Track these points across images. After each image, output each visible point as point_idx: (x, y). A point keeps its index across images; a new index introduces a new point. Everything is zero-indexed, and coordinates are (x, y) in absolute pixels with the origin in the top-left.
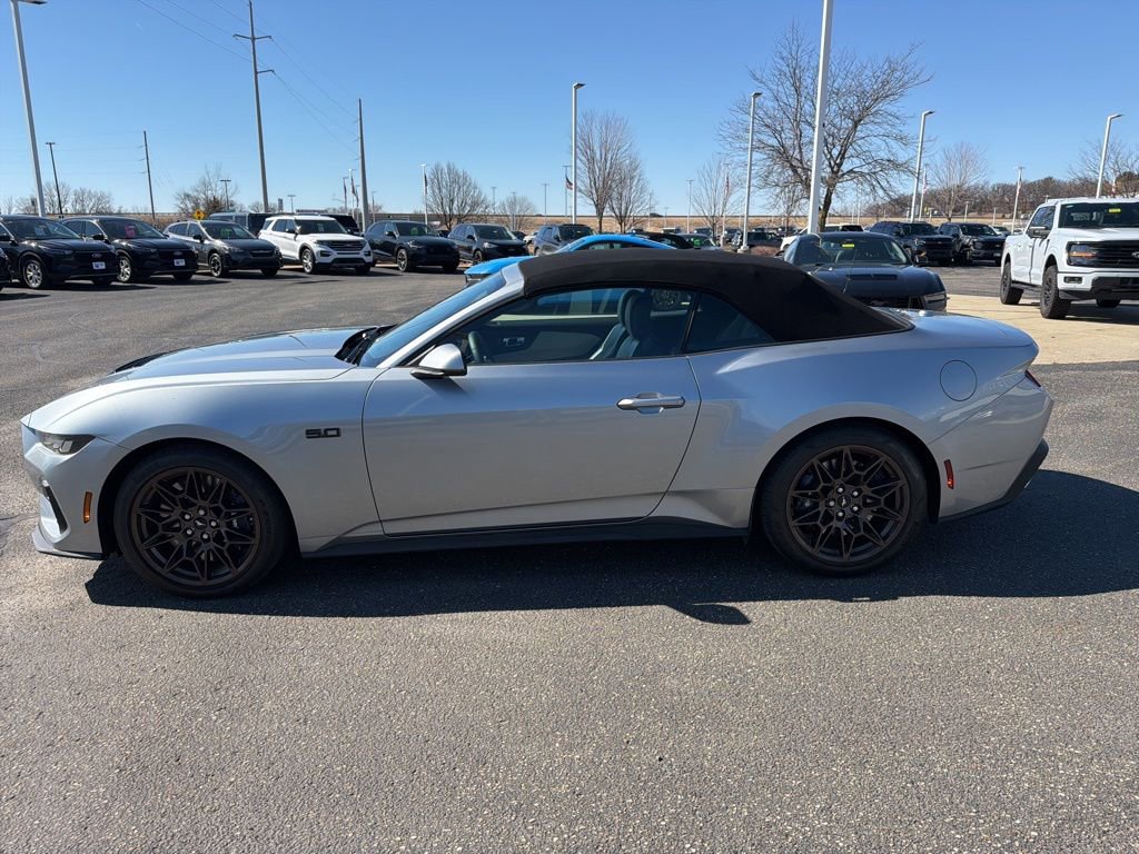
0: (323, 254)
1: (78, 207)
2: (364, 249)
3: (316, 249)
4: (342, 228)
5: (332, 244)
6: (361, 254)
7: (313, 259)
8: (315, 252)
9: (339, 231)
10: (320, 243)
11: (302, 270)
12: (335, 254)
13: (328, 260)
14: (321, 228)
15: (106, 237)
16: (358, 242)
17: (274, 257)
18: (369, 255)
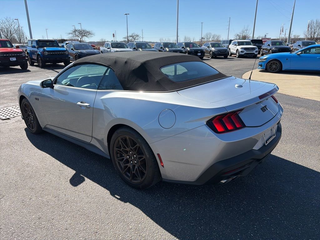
0: (242, 52)
1: (213, 39)
2: (256, 50)
3: (240, 50)
4: (252, 44)
5: (245, 49)
6: (254, 52)
7: (239, 53)
8: (240, 51)
9: (250, 44)
10: (242, 48)
11: (236, 57)
12: (245, 52)
13: (243, 53)
14: (245, 44)
15: (185, 47)
16: (254, 48)
17: (226, 52)
18: (257, 52)
